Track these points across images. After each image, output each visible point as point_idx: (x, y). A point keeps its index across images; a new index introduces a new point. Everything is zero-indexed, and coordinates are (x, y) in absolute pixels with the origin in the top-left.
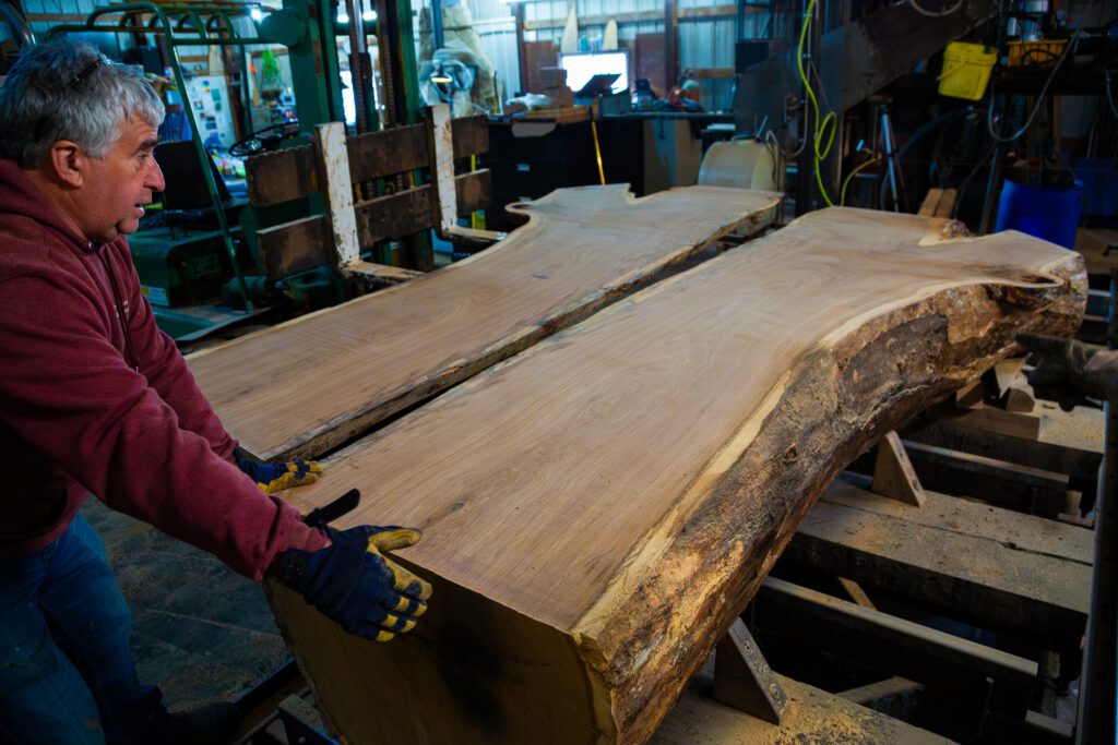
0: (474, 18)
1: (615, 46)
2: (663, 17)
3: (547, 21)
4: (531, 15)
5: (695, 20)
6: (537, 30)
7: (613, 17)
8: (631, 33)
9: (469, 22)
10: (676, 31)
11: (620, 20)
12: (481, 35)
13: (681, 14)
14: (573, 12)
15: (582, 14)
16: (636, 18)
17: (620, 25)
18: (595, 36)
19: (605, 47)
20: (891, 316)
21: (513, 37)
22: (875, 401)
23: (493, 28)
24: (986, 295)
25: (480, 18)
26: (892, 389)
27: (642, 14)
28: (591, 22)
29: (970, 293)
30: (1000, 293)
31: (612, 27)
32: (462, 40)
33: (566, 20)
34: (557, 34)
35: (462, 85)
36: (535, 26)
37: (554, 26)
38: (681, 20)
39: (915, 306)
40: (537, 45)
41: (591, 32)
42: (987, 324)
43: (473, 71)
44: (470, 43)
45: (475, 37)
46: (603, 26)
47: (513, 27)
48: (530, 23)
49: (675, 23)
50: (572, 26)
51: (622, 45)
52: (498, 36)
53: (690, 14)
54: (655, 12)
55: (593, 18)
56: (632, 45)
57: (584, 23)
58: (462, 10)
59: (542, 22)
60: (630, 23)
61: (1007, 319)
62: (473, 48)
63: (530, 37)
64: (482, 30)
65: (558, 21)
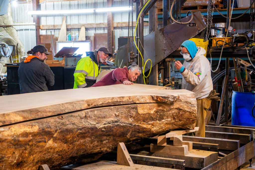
0: (14, 22)
1: (84, 39)
2: (107, 26)
3: (52, 26)
4: (43, 22)
5: (122, 28)
6: (47, 30)
7: (84, 25)
8: (92, 33)
9: (12, 24)
10: (113, 33)
11: (87, 27)
12: (17, 31)
13: (115, 25)
14: (65, 21)
15: (69, 23)
16: (95, 26)
17: (87, 29)
18: (75, 34)
19: (80, 39)
20: (113, 98)
21: (34, 32)
22: (104, 122)
23: (24, 27)
24: (152, 99)
25: (17, 22)
26: (112, 121)
27: (97, 24)
28: (73, 27)
29: (146, 98)
30: (156, 98)
31: (83, 30)
32: (7, 32)
33: (61, 25)
34: (57, 32)
35: (5, 54)
36: (46, 28)
37: (55, 28)
38: (115, 28)
39: (123, 97)
40: (46, 37)
41: (73, 32)
42: (153, 109)
43: (12, 47)
44: (11, 34)
45: (14, 31)
46: (79, 29)
47: (34, 27)
48: (43, 26)
49: (112, 29)
50: (64, 28)
51: (87, 38)
52: (26, 31)
53: (119, 26)
54: (103, 24)
55: (73, 25)
56: (92, 39)
57: (69, 27)
58: (8, 17)
59: (49, 26)
60: (92, 28)
61: (161, 108)
62: (13, 36)
63: (43, 33)
64: (18, 28)
65: (57, 26)
